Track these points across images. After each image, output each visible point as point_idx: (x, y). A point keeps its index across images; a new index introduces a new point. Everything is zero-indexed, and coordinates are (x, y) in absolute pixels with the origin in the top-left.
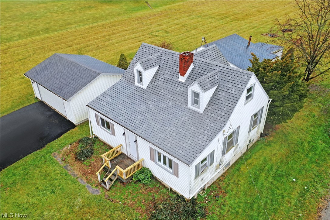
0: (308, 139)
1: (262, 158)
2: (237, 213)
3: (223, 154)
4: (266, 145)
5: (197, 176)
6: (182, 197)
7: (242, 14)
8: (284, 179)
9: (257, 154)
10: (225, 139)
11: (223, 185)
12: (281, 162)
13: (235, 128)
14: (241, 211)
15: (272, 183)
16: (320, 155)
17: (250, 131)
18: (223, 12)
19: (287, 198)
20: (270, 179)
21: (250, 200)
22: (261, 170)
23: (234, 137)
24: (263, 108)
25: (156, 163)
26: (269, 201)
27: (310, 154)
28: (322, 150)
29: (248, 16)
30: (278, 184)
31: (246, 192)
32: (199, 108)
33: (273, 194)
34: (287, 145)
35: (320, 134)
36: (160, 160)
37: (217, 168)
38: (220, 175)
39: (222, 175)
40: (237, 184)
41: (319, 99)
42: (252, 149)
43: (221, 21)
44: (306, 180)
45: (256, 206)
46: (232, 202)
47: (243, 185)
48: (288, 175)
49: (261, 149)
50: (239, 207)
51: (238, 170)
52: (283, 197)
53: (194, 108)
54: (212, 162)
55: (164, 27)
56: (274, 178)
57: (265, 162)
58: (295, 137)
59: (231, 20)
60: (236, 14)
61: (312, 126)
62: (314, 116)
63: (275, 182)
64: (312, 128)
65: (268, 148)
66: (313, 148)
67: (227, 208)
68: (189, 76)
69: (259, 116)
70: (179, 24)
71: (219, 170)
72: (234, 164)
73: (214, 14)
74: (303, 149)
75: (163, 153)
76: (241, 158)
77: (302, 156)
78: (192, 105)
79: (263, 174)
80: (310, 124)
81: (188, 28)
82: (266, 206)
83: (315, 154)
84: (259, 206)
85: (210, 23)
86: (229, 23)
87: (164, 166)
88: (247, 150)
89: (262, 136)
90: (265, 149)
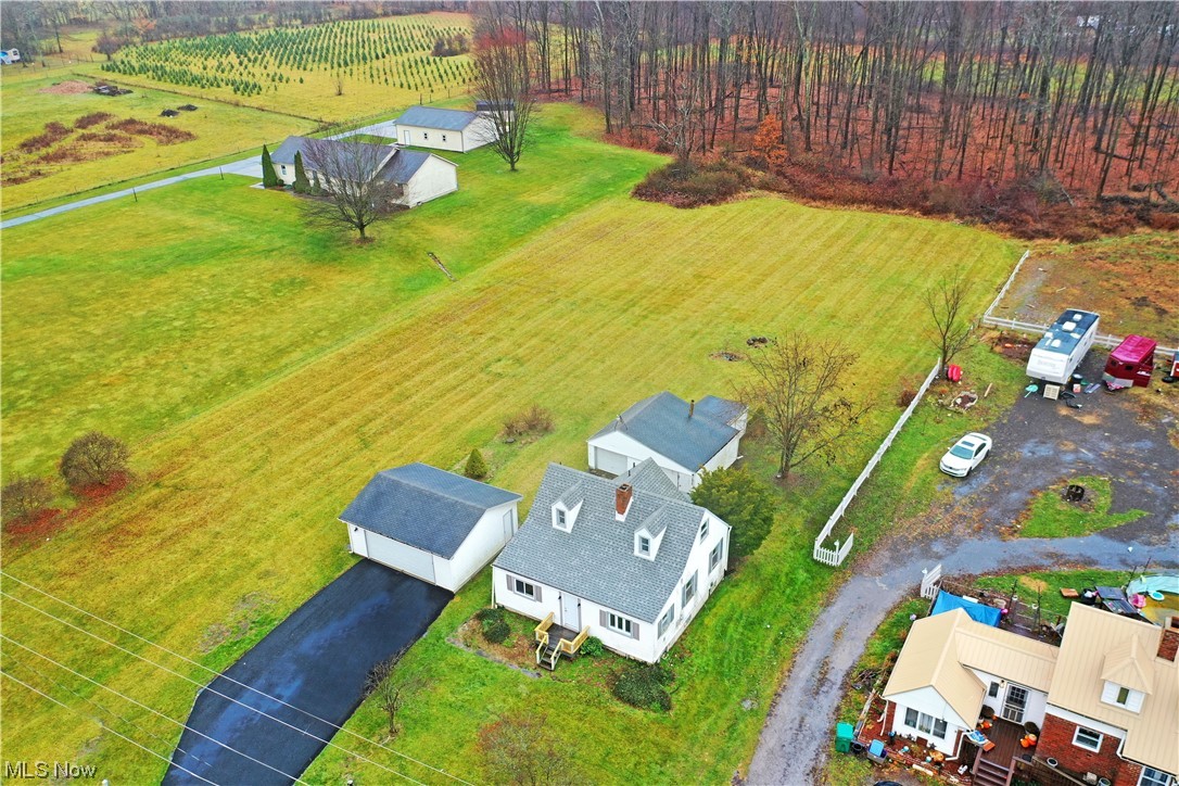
0: (786, 570)
1: (729, 605)
2: (707, 672)
3: (683, 606)
4: (732, 586)
5: (659, 635)
6: (645, 664)
7: (665, 289)
8: (757, 627)
9: (723, 600)
10: (684, 589)
11: (687, 644)
12: (753, 606)
13: (693, 573)
14: (710, 669)
15: (742, 634)
16: (800, 591)
17: (710, 571)
18: (623, 286)
19: (760, 649)
20: (741, 630)
21: (718, 656)
22: (729, 619)
23: (693, 583)
24: (722, 540)
25: (608, 628)
26: (740, 655)
27: (788, 591)
28: (802, 583)
29: (679, 294)
30: (750, 634)
31: (714, 648)
32: (649, 555)
33: (744, 647)
34: (758, 582)
35: (801, 560)
36: (613, 624)
37: (677, 624)
38: (681, 633)
39: (684, 633)
40: (702, 641)
41: (805, 501)
42: (715, 594)
43: (623, 318)
44: (782, 625)
45: (726, 662)
46: (699, 661)
47: (710, 640)
48: (761, 621)
49: (727, 592)
50: (708, 665)
51: (702, 624)
52: (755, 647)
53: (643, 555)
54: (672, 617)
55: (505, 345)
56: (745, 627)
57: (733, 610)
58: (769, 570)
59: (644, 313)
60: (650, 292)
61: (792, 549)
62: (795, 533)
63: (746, 633)
64: (791, 553)
65: (736, 590)
66: (791, 582)
67: (695, 669)
68: (629, 514)
69: (718, 551)
70: (536, 335)
71: (680, 627)
72: (695, 618)
73: (603, 291)
74: (779, 585)
75: (618, 614)
76: (703, 609)
77: (778, 594)
78: (640, 552)
79: (732, 625)
80: (790, 545)
81: (560, 347)
82: (737, 660)
83: (793, 590)
84: (730, 661)
85: (603, 326)
86: (642, 323)
87: (620, 630)
88: (710, 596)
89: (726, 573)
90: (732, 592)
